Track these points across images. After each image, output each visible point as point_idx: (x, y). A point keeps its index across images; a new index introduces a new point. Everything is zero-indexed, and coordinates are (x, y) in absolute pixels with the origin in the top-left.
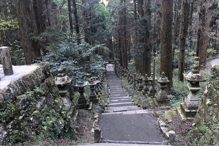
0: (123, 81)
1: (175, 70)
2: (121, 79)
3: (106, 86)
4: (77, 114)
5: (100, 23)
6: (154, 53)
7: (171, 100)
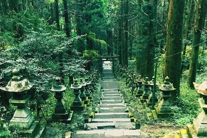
0: (120, 82)
1: (185, 72)
2: (118, 80)
3: (99, 88)
4: (41, 132)
5: (96, 10)
6: (161, 49)
7: (175, 114)
